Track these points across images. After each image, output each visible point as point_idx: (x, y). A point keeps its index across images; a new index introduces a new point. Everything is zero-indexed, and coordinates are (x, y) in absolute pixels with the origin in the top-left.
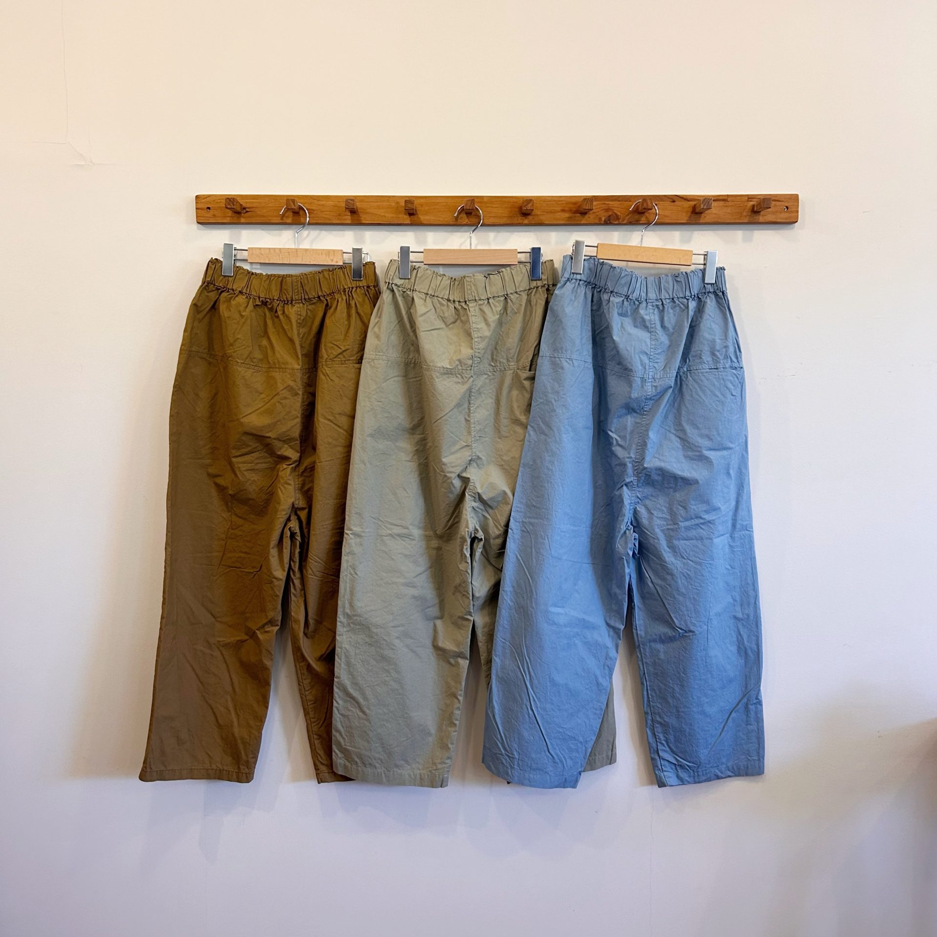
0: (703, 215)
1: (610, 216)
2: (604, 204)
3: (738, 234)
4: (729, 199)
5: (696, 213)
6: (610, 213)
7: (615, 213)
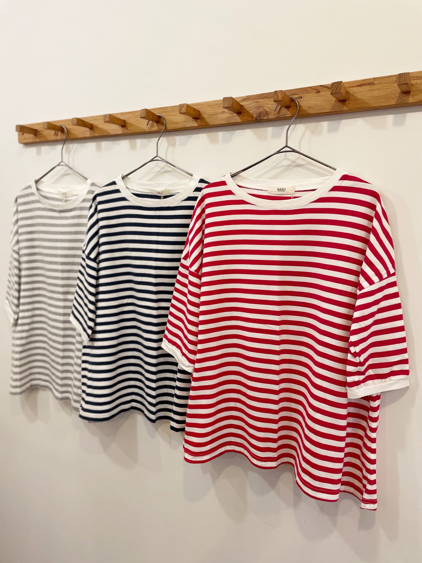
0: (347, 102)
1: (260, 113)
2: (256, 102)
3: (389, 118)
4: (376, 82)
5: (340, 101)
6: (261, 110)
7: (265, 109)
